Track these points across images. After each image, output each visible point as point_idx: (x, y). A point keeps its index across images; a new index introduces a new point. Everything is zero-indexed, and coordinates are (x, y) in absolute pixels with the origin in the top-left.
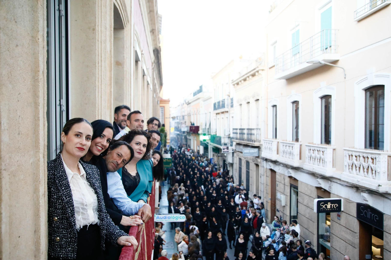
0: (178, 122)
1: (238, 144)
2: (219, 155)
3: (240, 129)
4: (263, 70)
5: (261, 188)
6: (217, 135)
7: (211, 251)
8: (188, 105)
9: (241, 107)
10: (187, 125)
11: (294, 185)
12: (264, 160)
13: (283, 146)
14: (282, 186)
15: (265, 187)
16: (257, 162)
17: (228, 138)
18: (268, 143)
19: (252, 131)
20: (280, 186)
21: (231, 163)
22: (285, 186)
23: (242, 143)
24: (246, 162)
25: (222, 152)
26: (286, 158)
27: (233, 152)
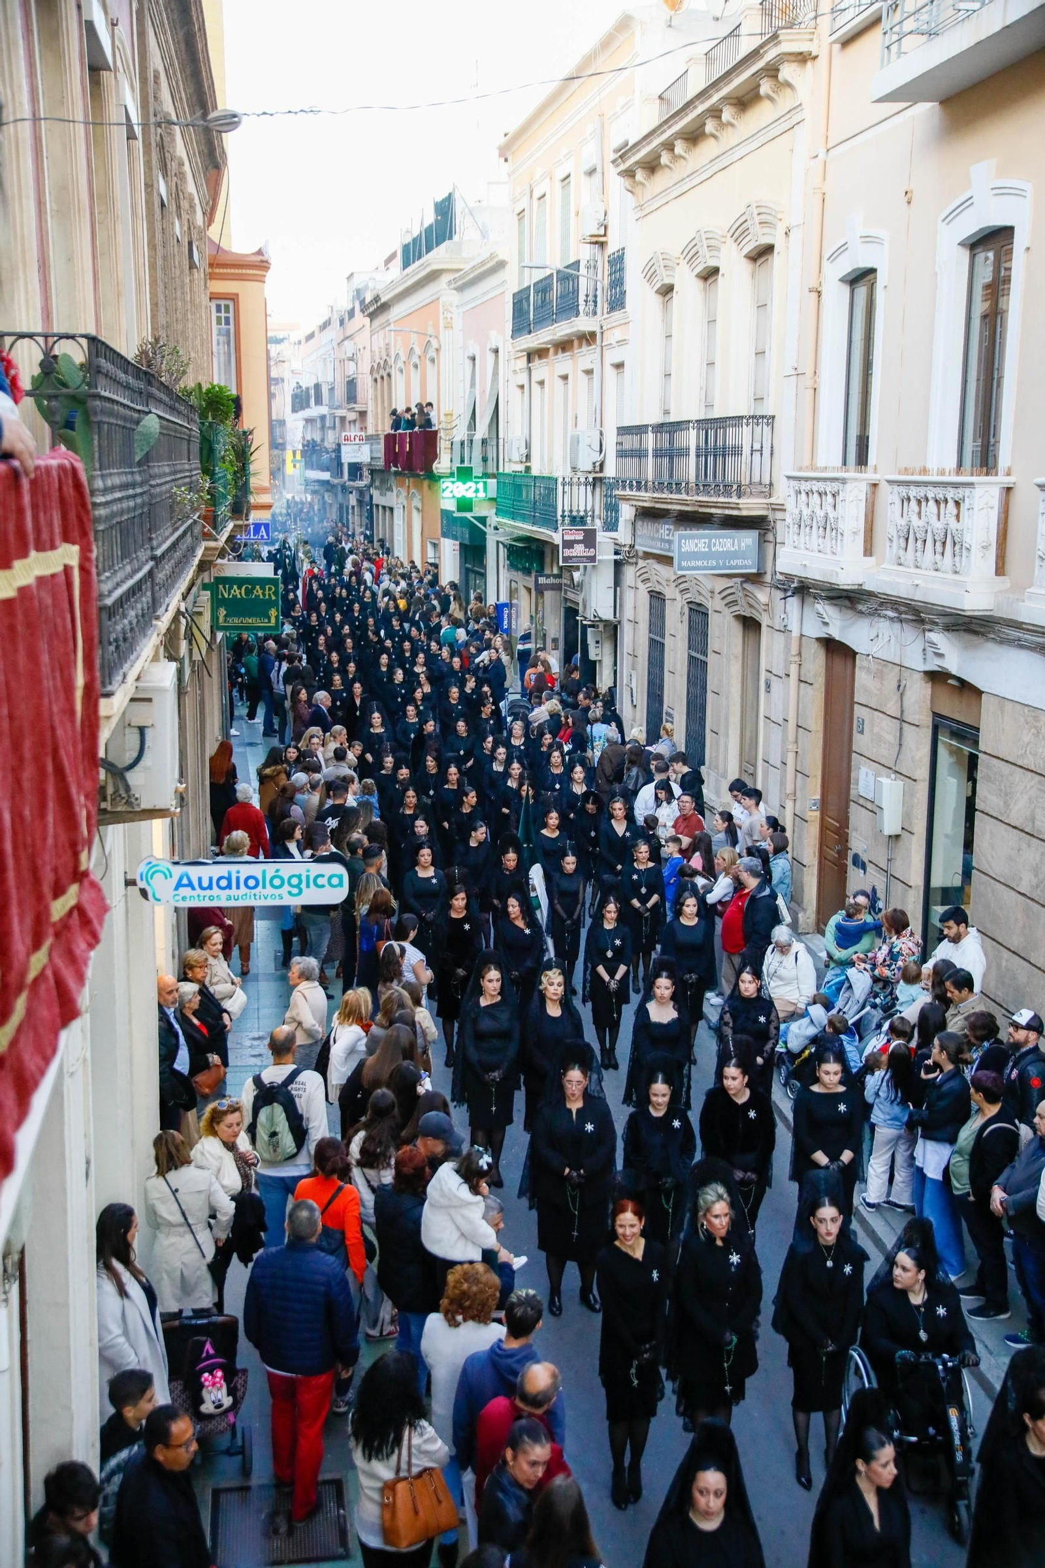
0: (323, 418)
1: (649, 514)
2: (542, 580)
3: (659, 428)
4: (803, 58)
5: (771, 744)
6: (535, 472)
7: (496, 1075)
8: (372, 316)
9: (666, 306)
10: (371, 430)
11: (958, 722)
12: (789, 593)
13: (906, 503)
14: (885, 728)
15: (791, 737)
16: (751, 606)
17: (594, 485)
18: (816, 495)
19: (730, 431)
20: (876, 730)
21: (604, 617)
22: (905, 726)
23: (669, 507)
24: (691, 609)
25: (561, 564)
26: (918, 571)
27: (618, 557)
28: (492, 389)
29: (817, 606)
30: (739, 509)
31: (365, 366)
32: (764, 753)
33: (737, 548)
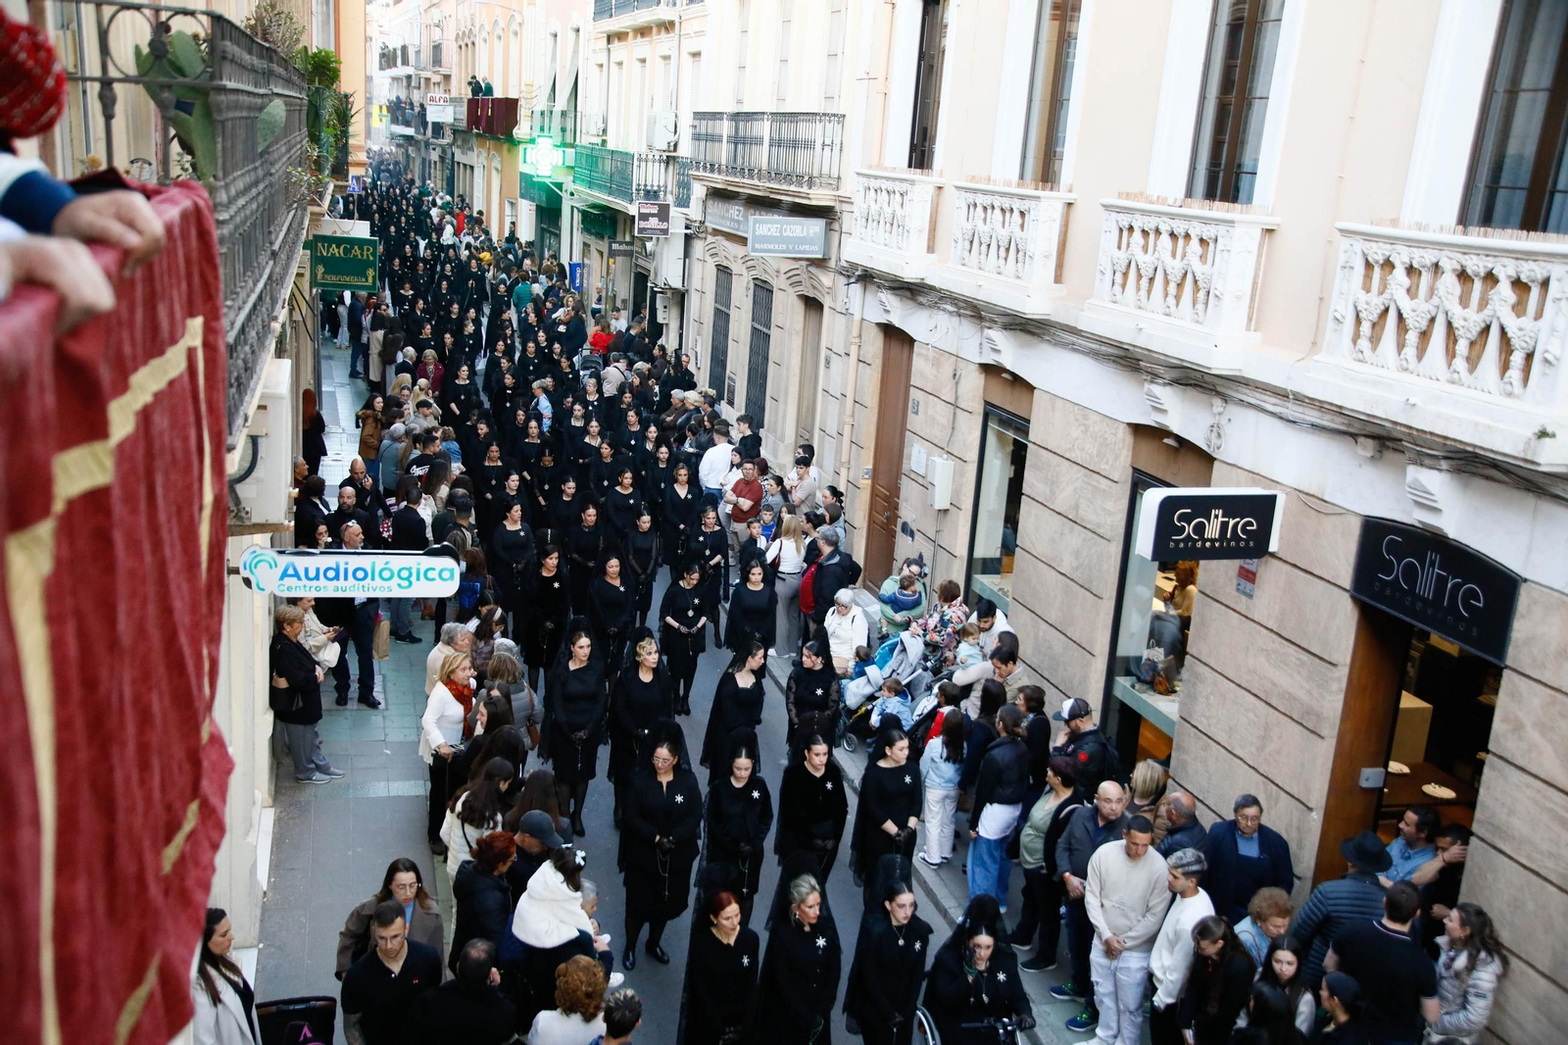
0: (409, 78)
1: (719, 195)
2: (615, 246)
3: (734, 117)
5: (828, 415)
6: (611, 146)
7: (582, 734)
10: (454, 93)
11: (1008, 412)
12: (853, 280)
13: (972, 208)
14: (941, 412)
15: (848, 412)
16: (814, 287)
17: (668, 163)
18: (884, 193)
19: (803, 125)
20: (930, 412)
21: (674, 286)
22: (958, 411)
23: (741, 190)
24: (756, 285)
25: (635, 234)
26: (980, 272)
27: (688, 231)
28: (571, 65)
29: (880, 294)
30: (808, 198)
31: (451, 33)
32: (821, 423)
33: (805, 234)
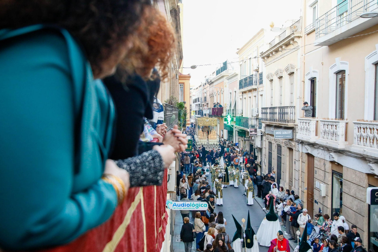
0: (199, 104)
1: (268, 126)
2: (245, 139)
3: (270, 108)
4: (299, 37)
5: (296, 175)
6: (244, 116)
8: (210, 84)
9: (271, 84)
10: (209, 107)
11: (337, 172)
12: (299, 143)
13: (324, 125)
14: (321, 173)
15: (300, 174)
16: (291, 145)
17: (256, 119)
18: (305, 123)
19: (285, 109)
20: (319, 173)
21: (259, 147)
22: (326, 173)
23: (273, 124)
24: (278, 146)
25: (250, 136)
26: (327, 140)
27: (262, 134)
28: (235, 99)
29: (305, 146)
30: (288, 125)
31: (208, 94)
32: (294, 177)
33: (287, 133)
